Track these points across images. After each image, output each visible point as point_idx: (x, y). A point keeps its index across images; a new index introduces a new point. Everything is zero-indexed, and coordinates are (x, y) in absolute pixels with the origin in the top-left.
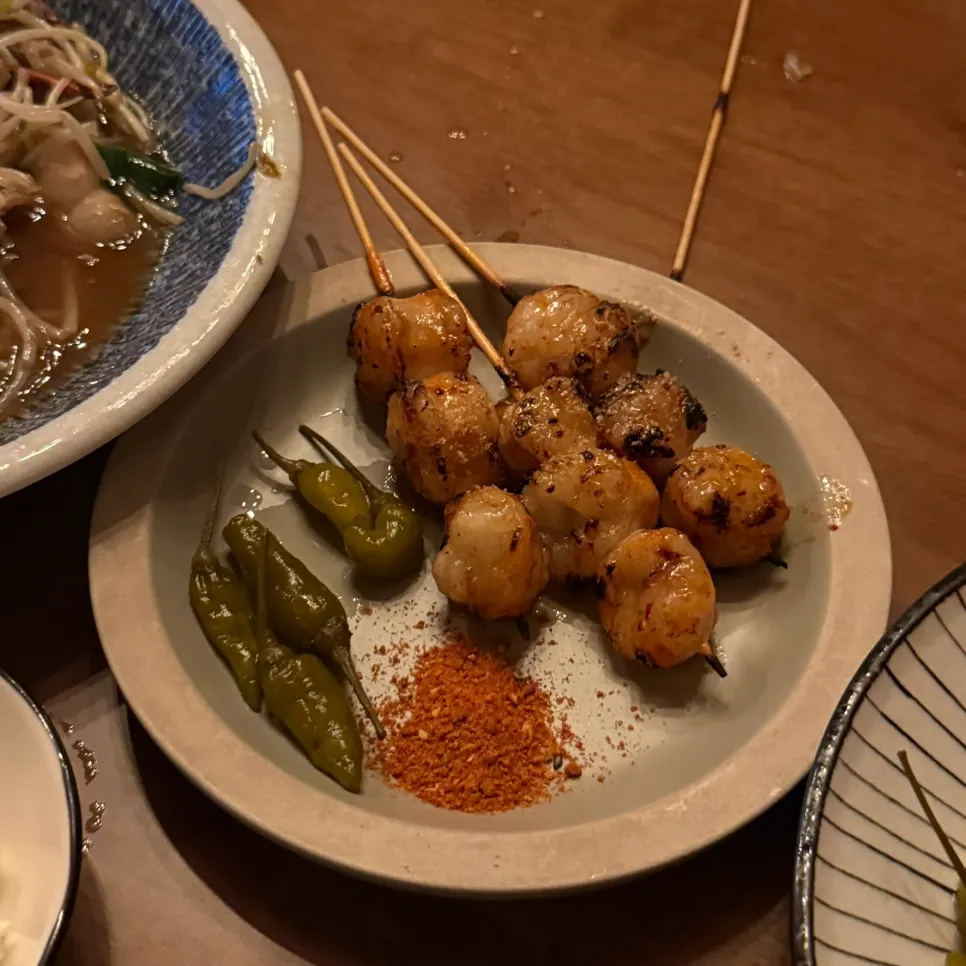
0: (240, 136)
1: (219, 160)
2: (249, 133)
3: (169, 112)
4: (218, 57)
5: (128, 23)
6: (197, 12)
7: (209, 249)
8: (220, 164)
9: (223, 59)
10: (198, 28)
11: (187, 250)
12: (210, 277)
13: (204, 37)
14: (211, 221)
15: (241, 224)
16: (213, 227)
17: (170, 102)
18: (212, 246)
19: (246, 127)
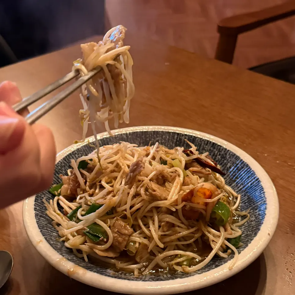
0: (260, 200)
1: (253, 205)
2: (263, 199)
3: (237, 190)
4: (254, 178)
5: (228, 166)
6: (249, 166)
7: (252, 229)
8: (254, 206)
9: (256, 179)
10: (248, 170)
11: (243, 228)
12: (255, 237)
13: (250, 172)
14: (252, 221)
15: (262, 223)
16: (253, 223)
17: (238, 188)
18: (253, 228)
19: (262, 197)
